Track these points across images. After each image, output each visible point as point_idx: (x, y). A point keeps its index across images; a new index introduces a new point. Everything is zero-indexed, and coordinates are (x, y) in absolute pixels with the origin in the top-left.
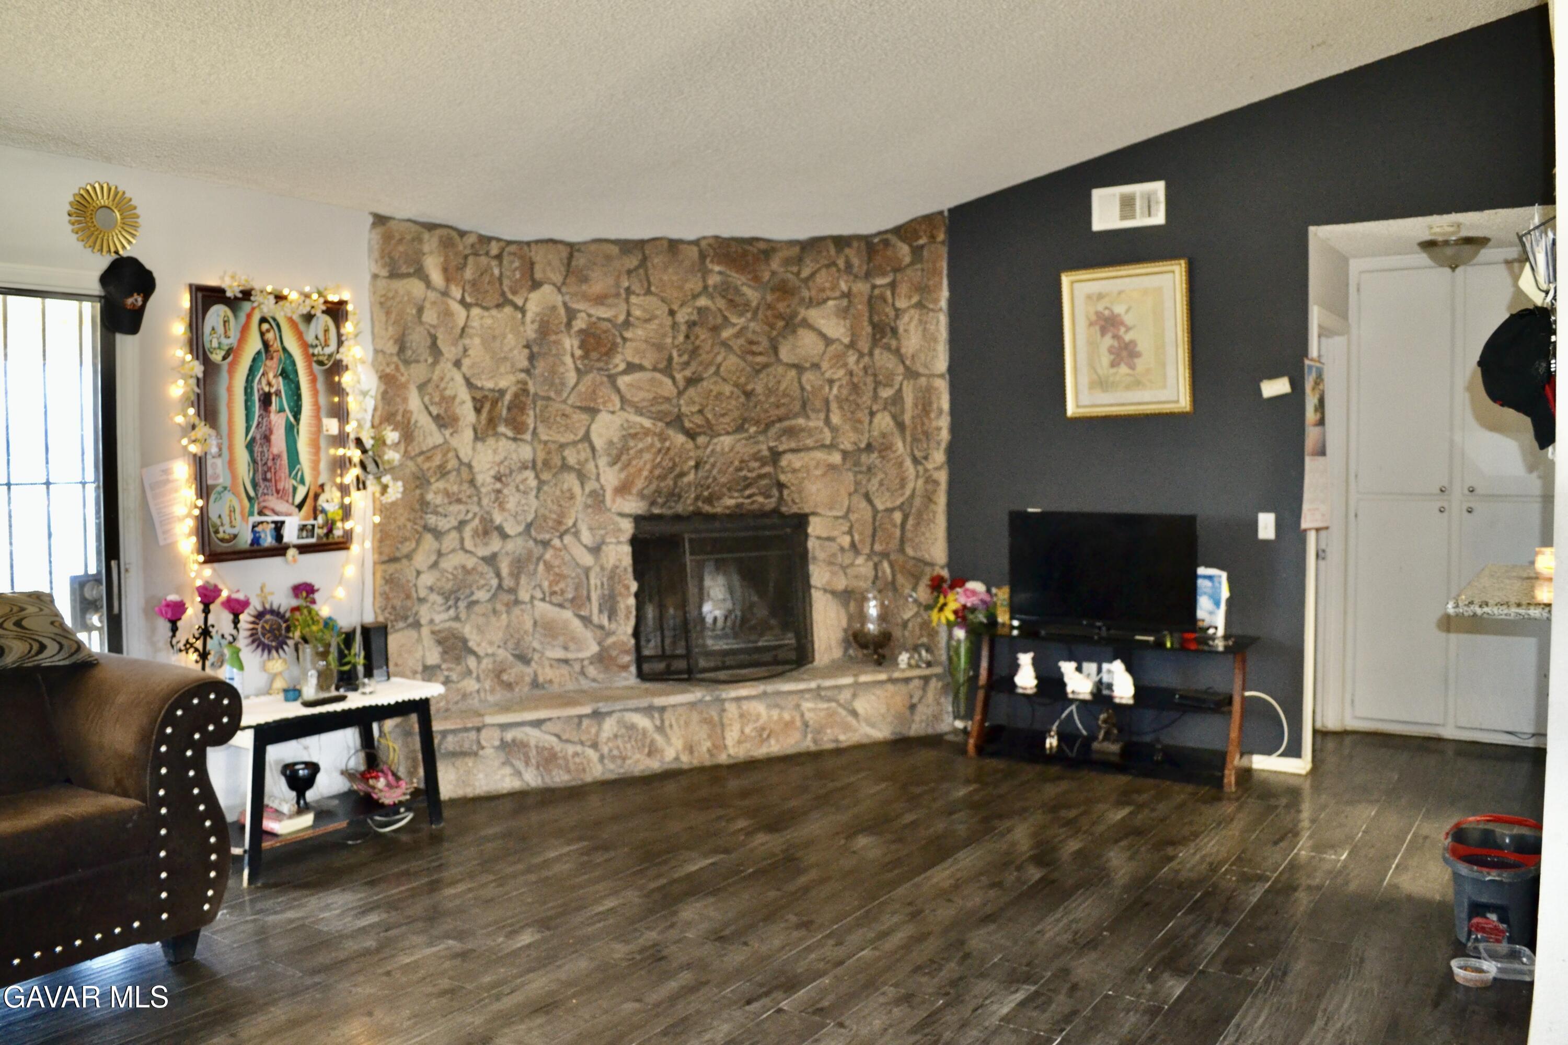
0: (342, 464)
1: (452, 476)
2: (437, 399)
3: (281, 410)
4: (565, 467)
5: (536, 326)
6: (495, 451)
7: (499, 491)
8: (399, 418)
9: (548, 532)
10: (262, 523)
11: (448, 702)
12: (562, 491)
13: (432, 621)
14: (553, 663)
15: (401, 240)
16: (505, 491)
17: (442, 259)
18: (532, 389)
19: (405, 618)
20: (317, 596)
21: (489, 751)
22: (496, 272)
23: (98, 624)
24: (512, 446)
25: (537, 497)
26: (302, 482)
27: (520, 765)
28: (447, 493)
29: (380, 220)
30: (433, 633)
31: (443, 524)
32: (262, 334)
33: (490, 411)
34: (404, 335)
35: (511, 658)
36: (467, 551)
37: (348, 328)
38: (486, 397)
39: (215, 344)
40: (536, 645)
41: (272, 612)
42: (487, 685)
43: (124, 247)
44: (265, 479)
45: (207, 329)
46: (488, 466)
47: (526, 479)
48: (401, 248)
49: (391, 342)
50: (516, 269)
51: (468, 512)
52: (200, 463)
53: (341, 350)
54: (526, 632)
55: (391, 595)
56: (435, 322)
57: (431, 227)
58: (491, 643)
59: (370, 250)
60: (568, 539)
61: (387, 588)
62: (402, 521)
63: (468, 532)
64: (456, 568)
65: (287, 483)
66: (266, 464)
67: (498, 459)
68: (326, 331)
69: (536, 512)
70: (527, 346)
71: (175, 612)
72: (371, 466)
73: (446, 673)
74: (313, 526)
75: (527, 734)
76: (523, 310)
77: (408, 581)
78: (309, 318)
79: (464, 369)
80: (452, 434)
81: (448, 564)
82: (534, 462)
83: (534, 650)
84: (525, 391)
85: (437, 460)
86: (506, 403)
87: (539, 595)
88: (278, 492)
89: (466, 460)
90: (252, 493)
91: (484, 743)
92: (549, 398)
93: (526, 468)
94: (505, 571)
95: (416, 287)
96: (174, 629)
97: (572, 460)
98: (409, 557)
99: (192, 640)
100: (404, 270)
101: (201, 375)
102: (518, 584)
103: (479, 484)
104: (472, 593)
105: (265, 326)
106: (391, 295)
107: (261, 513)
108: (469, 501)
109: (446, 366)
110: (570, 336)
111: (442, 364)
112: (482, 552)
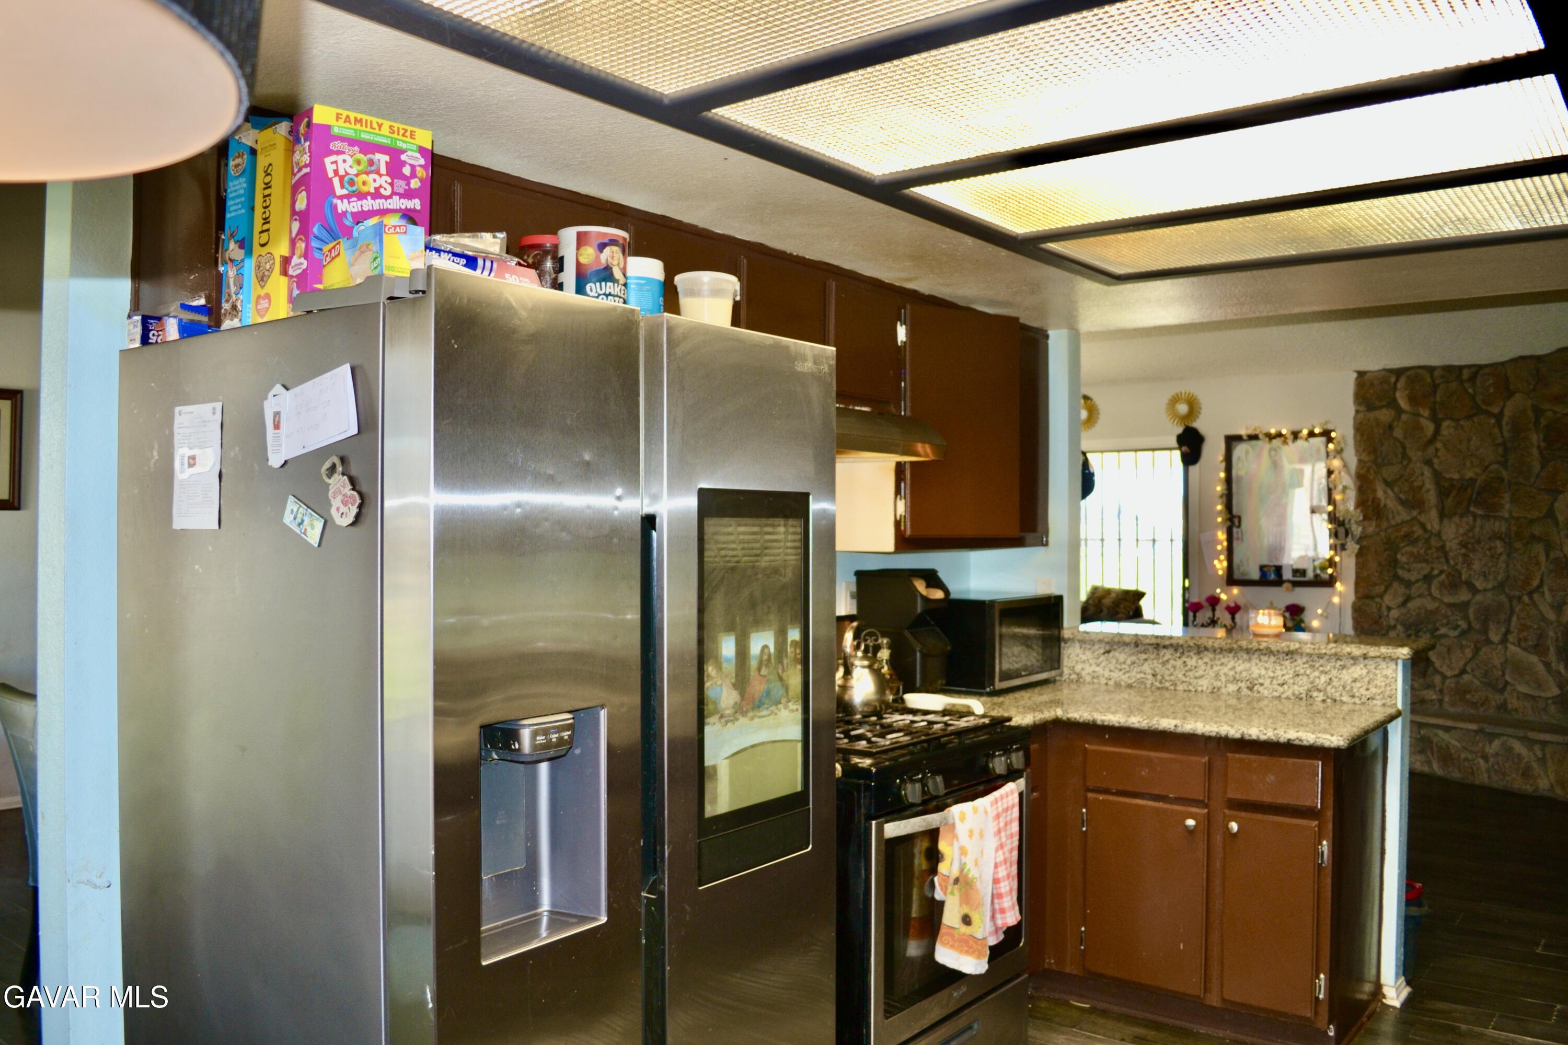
1: (1420, 543)
2: (1406, 490)
4: (1534, 539)
5: (1509, 428)
6: (1460, 525)
7: (1465, 555)
8: (1370, 503)
9: (1518, 590)
10: (1268, 566)
12: (1530, 558)
14: (1522, 697)
16: (1471, 555)
17: (1407, 392)
18: (1504, 476)
22: (1469, 391)
24: (1480, 521)
25: (1506, 561)
28: (1412, 554)
29: (1361, 375)
31: (1413, 577)
32: (1270, 458)
33: (1458, 496)
34: (1376, 449)
35: (1479, 683)
36: (1433, 598)
38: (1452, 485)
40: (1507, 678)
42: (1450, 698)
45: (1235, 458)
46: (1454, 536)
47: (1496, 547)
48: (1371, 391)
50: (1490, 385)
51: (1435, 569)
52: (1229, 532)
54: (1495, 666)
56: (1405, 435)
57: (1399, 372)
58: (1451, 669)
59: (1351, 396)
60: (1535, 597)
62: (1372, 571)
63: (1435, 583)
64: (1422, 609)
67: (1464, 531)
68: (1318, 451)
69: (1506, 574)
70: (1502, 444)
74: (1303, 570)
76: (1498, 416)
79: (1433, 466)
80: (1418, 513)
81: (1414, 605)
82: (1507, 534)
83: (1506, 682)
84: (1498, 479)
85: (1405, 531)
86: (1476, 489)
87: (1510, 639)
89: (1433, 532)
92: (1516, 483)
93: (1496, 539)
94: (1473, 616)
95: (1385, 415)
96: (1195, 617)
97: (1539, 533)
98: (1380, 597)
100: (1378, 404)
102: (1487, 628)
103: (1446, 550)
105: (1272, 453)
106: (1369, 422)
107: (1267, 561)
108: (1436, 561)
109: (1416, 465)
110: (1537, 432)
111: (1411, 466)
112: (1448, 599)
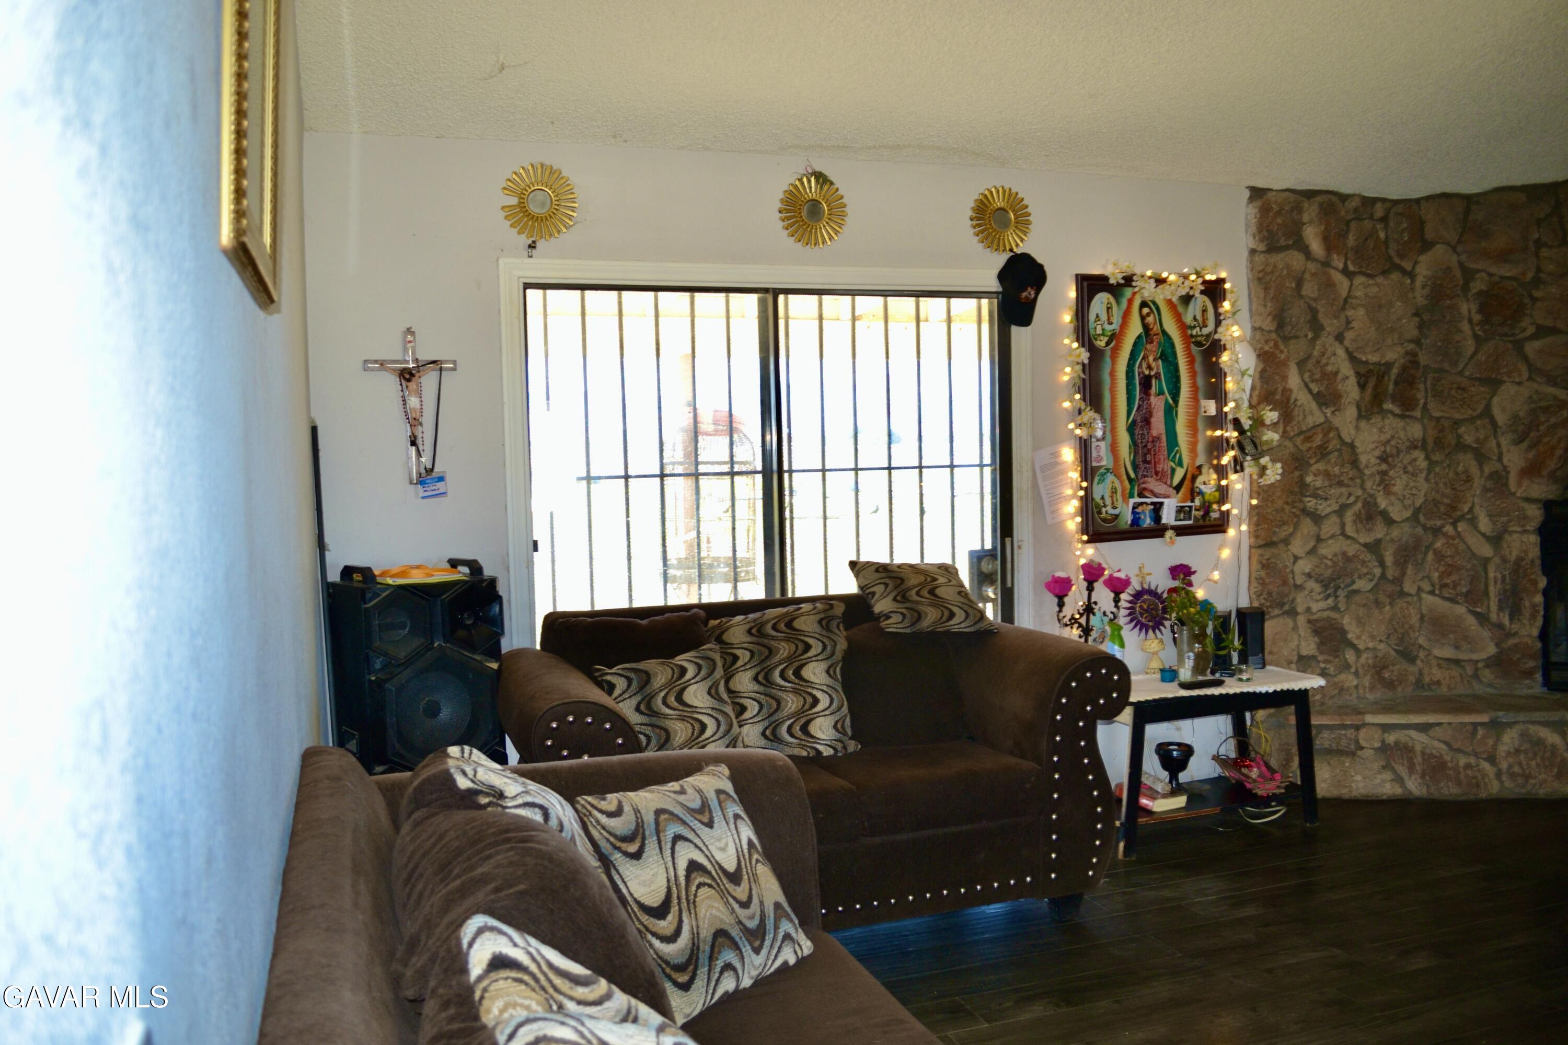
0: (1218, 447)
1: (1333, 457)
2: (1317, 376)
3: (1161, 393)
4: (1461, 447)
5: (1426, 291)
6: (1381, 430)
7: (1383, 473)
8: (1278, 397)
9: (1440, 518)
10: (1142, 504)
11: (1324, 696)
12: (1457, 474)
13: (1308, 609)
14: (1444, 664)
15: (1279, 213)
16: (1391, 473)
17: (1323, 227)
18: (1423, 359)
19: (1282, 605)
20: (1193, 578)
21: (1368, 753)
22: (1382, 235)
23: (992, 595)
24: (1401, 424)
25: (1427, 479)
26: (1180, 464)
27: (1402, 771)
28: (1327, 474)
29: (1257, 193)
30: (1309, 621)
31: (1324, 508)
32: (1143, 318)
33: (1376, 387)
34: (1282, 310)
35: (1393, 653)
36: (1348, 537)
37: (1226, 305)
38: (1370, 371)
39: (1099, 331)
40: (1421, 641)
41: (1151, 592)
42: (1367, 681)
43: (1017, 245)
44: (1145, 462)
45: (1092, 317)
46: (1374, 445)
47: (1415, 460)
48: (1279, 221)
49: (1270, 318)
50: (1403, 231)
51: (1350, 495)
52: (1084, 447)
53: (1220, 330)
54: (1411, 627)
55: (1267, 581)
56: (1315, 295)
57: (1310, 194)
58: (1373, 637)
59: (1247, 225)
60: (1461, 527)
61: (1263, 573)
62: (1280, 503)
63: (1349, 516)
64: (1335, 555)
65: (1165, 465)
66: (1146, 446)
67: (1384, 438)
68: (1204, 311)
69: (1425, 495)
70: (1416, 314)
71: (1060, 588)
72: (1249, 448)
73: (1323, 665)
74: (1190, 507)
75: (1412, 739)
76: (1411, 275)
77: (1286, 567)
78: (1187, 299)
79: (1346, 343)
80: (1333, 412)
81: (1326, 550)
82: (1424, 439)
83: (1420, 646)
84: (1415, 363)
85: (1318, 441)
86: (1393, 377)
87: (1427, 587)
88: (1157, 473)
89: (1348, 440)
90: (1133, 475)
91: (1363, 743)
92: (1442, 370)
93: (1416, 448)
94: (1389, 560)
95: (1295, 259)
96: (1061, 605)
97: (1469, 439)
98: (1286, 541)
99: (1077, 616)
100: (1283, 242)
101: (1086, 361)
102: (1403, 574)
103: (1362, 466)
104: (1353, 582)
105: (1146, 310)
106: (1269, 269)
107: (1141, 495)
108: (1351, 483)
109: (1327, 340)
110: (1468, 300)
111: (1323, 339)
112: (1365, 538)
